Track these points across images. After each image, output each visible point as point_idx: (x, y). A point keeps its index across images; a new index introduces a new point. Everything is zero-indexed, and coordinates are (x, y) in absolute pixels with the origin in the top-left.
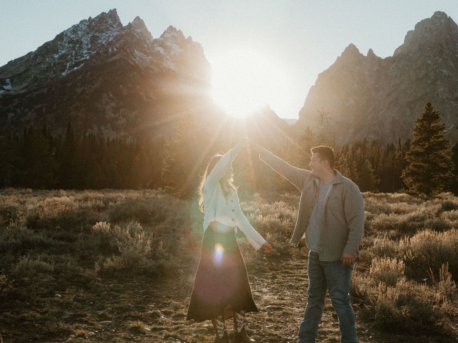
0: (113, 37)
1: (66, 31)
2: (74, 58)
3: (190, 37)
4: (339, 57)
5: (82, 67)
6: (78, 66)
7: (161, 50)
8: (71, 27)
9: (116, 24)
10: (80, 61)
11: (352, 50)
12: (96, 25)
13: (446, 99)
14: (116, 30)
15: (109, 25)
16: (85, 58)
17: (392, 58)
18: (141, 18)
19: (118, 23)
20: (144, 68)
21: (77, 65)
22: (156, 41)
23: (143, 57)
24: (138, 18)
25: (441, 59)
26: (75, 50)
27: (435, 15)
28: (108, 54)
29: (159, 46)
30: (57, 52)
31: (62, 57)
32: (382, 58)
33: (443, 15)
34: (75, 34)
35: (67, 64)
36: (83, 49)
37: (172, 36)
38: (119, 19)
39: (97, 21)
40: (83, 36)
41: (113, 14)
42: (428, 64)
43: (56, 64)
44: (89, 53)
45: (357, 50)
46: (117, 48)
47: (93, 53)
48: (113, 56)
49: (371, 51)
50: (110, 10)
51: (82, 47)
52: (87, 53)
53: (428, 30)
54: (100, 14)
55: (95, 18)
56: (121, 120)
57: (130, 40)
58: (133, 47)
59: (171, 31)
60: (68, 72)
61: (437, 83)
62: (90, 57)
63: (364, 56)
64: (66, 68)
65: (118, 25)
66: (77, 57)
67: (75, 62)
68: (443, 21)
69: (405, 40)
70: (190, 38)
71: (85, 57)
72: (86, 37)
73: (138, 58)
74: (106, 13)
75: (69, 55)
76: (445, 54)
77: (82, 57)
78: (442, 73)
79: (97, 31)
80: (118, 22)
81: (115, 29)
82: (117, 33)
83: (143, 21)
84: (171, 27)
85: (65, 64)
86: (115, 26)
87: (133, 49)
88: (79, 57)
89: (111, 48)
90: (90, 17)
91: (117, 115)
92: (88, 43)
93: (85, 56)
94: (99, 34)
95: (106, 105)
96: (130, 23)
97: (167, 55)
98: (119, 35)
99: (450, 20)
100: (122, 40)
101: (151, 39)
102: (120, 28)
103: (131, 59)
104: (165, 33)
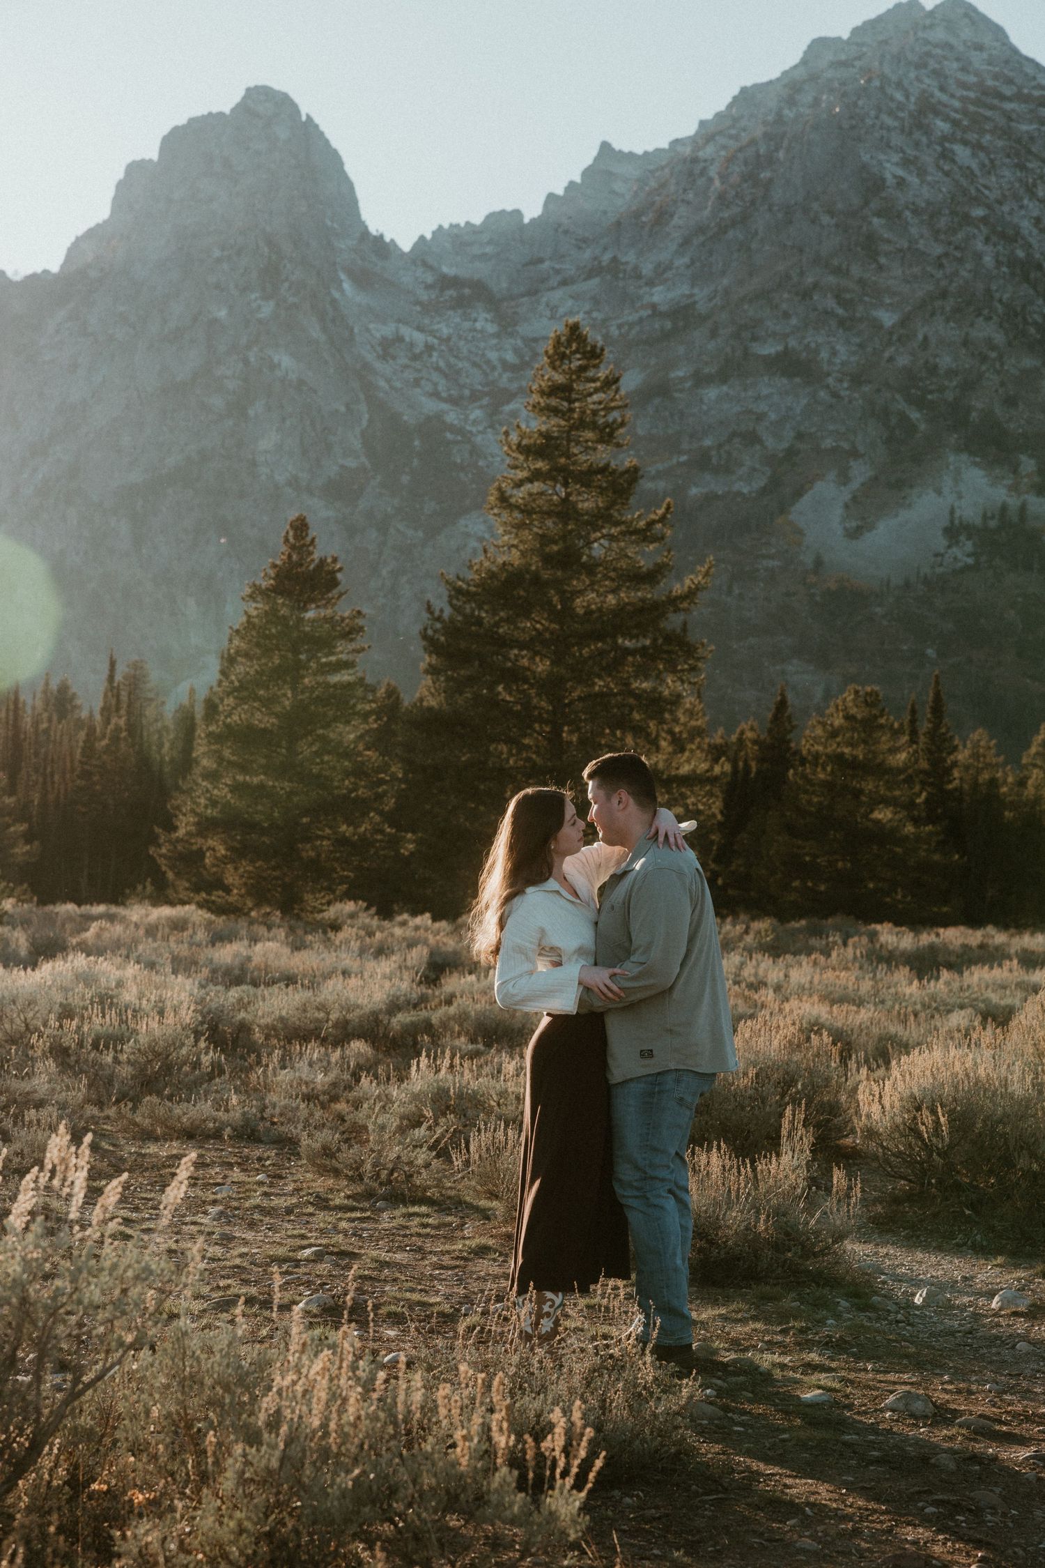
13: (289, 484)
17: (56, 277)
25: (272, 303)
27: (249, 102)
32: (10, 274)
33: (283, 105)
42: (216, 320)
53: (218, 166)
61: (251, 412)
68: (282, 133)
69: (118, 204)
76: (286, 285)
78: (273, 367)
99: (309, 133)
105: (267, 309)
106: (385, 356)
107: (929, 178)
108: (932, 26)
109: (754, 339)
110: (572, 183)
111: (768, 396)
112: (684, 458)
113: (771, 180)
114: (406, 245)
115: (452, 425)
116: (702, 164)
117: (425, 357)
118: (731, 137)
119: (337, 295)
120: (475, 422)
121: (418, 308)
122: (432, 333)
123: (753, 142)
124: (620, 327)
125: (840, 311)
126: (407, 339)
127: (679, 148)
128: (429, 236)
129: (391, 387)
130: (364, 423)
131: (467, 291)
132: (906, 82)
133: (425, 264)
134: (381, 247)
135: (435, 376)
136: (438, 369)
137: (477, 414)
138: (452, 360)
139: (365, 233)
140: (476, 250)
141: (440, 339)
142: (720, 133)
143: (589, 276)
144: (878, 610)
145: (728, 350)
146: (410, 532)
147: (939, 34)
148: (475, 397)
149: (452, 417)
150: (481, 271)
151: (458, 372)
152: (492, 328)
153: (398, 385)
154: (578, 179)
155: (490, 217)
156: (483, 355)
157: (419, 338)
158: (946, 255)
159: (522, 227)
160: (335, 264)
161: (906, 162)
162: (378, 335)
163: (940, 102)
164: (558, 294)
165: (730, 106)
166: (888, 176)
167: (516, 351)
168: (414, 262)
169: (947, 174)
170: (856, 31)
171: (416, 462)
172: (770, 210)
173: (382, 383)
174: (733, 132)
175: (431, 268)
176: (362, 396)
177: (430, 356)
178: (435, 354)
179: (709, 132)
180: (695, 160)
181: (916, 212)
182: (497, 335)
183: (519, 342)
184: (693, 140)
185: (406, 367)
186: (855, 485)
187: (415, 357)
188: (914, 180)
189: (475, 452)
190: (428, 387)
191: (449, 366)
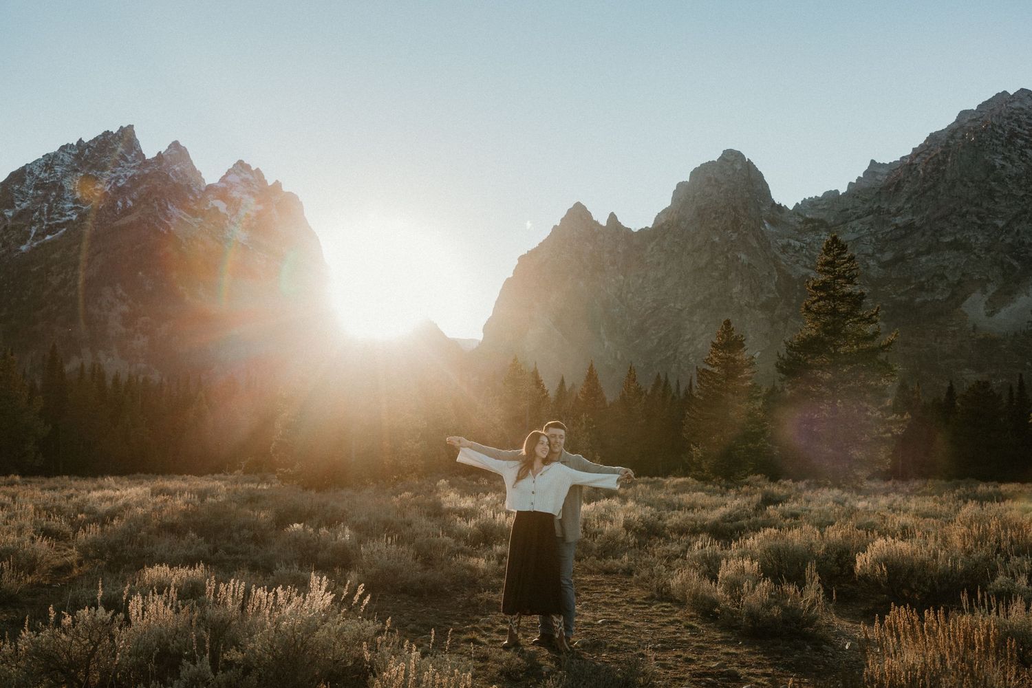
0: (126, 180)
1: (31, 164)
2: (46, 217)
3: (277, 181)
4: (555, 227)
5: (62, 236)
6: (54, 234)
7: (222, 206)
8: (41, 157)
9: (133, 155)
10: (58, 223)
11: (579, 213)
12: (93, 156)
13: (746, 305)
14: (133, 165)
15: (118, 155)
16: (67, 218)
17: (651, 229)
18: (182, 144)
19: (136, 153)
20: (186, 239)
21: (51, 230)
22: (210, 188)
23: (185, 219)
24: (175, 145)
25: (737, 234)
26: (48, 201)
27: (725, 156)
28: (115, 212)
29: (216, 199)
30: (11, 206)
31: (19, 216)
32: (633, 229)
33: (739, 155)
34: (48, 171)
35: (31, 229)
36: (65, 200)
37: (242, 180)
38: (138, 144)
39: (95, 147)
40: (64, 176)
41: (126, 136)
42: (714, 242)
43: (8, 229)
44: (77, 208)
45: (589, 215)
46: (133, 200)
47: (84, 208)
48: (126, 215)
49: (613, 217)
50: (121, 127)
51: (63, 196)
52: (72, 209)
53: (713, 182)
54: (100, 134)
55: (90, 141)
56: (139, 339)
57: (159, 185)
58: (165, 200)
59: (241, 171)
60: (32, 243)
61: (730, 277)
62: (78, 216)
63: (601, 226)
64: (30, 236)
65: (136, 156)
66: (51, 216)
67: (47, 225)
68: (739, 167)
69: (674, 199)
70: (277, 185)
71: (69, 215)
72: (70, 177)
73: (174, 221)
74: (112, 132)
75: (36, 211)
76: (742, 226)
77: (62, 215)
78: (738, 259)
79: (94, 166)
80: (137, 151)
81: (130, 163)
82: (134, 171)
83: (186, 149)
84: (240, 163)
85: (26, 229)
86: (129, 158)
87: (167, 204)
88: (56, 216)
89: (121, 200)
90: (81, 139)
91: (131, 330)
92: (74, 189)
93: (69, 213)
94: (98, 173)
95: (110, 310)
97: (233, 215)
98: (139, 176)
99: (749, 166)
100: (145, 186)
101: (202, 185)
102: (140, 162)
103: (161, 223)
104: (229, 172)
105: (735, 236)
106: (784, 252)
107: (1016, 164)
108: (1013, 101)
109: (941, 235)
110: (859, 177)
111: (949, 259)
112: (912, 287)
113: (944, 170)
114: (791, 207)
116: (914, 166)
117: (800, 251)
118: (926, 154)
119: (763, 229)
121: (797, 232)
122: (803, 242)
123: (937, 155)
124: (882, 234)
125: (979, 222)
126: (792, 245)
127: (905, 160)
128: (800, 203)
129: (787, 264)
130: (776, 280)
131: (816, 224)
132: (1003, 125)
133: (799, 214)
134: (781, 209)
135: (805, 259)
136: (806, 256)
138: (811, 252)
139: (774, 203)
140: (820, 207)
141: (806, 244)
142: (921, 153)
143: (868, 215)
144: (1003, 346)
145: (930, 241)
146: (797, 322)
147: (1017, 104)
150: (823, 215)
153: (789, 263)
154: (861, 176)
155: (825, 193)
157: (798, 244)
158: (1026, 195)
159: (839, 197)
160: (761, 217)
161: (1005, 158)
162: (780, 244)
163: (1019, 132)
164: (855, 223)
165: (925, 141)
166: (997, 164)
168: (794, 214)
169: (1024, 162)
170: (979, 106)
171: (798, 294)
172: (945, 182)
173: (783, 263)
174: (927, 152)
175: (802, 216)
176: (775, 268)
177: (802, 251)
178: (804, 250)
179: (917, 153)
180: (911, 164)
181: (1010, 178)
184: (910, 156)
185: (793, 256)
186: (990, 293)
187: (796, 252)
188: (1009, 165)
190: (802, 263)
191: (810, 255)
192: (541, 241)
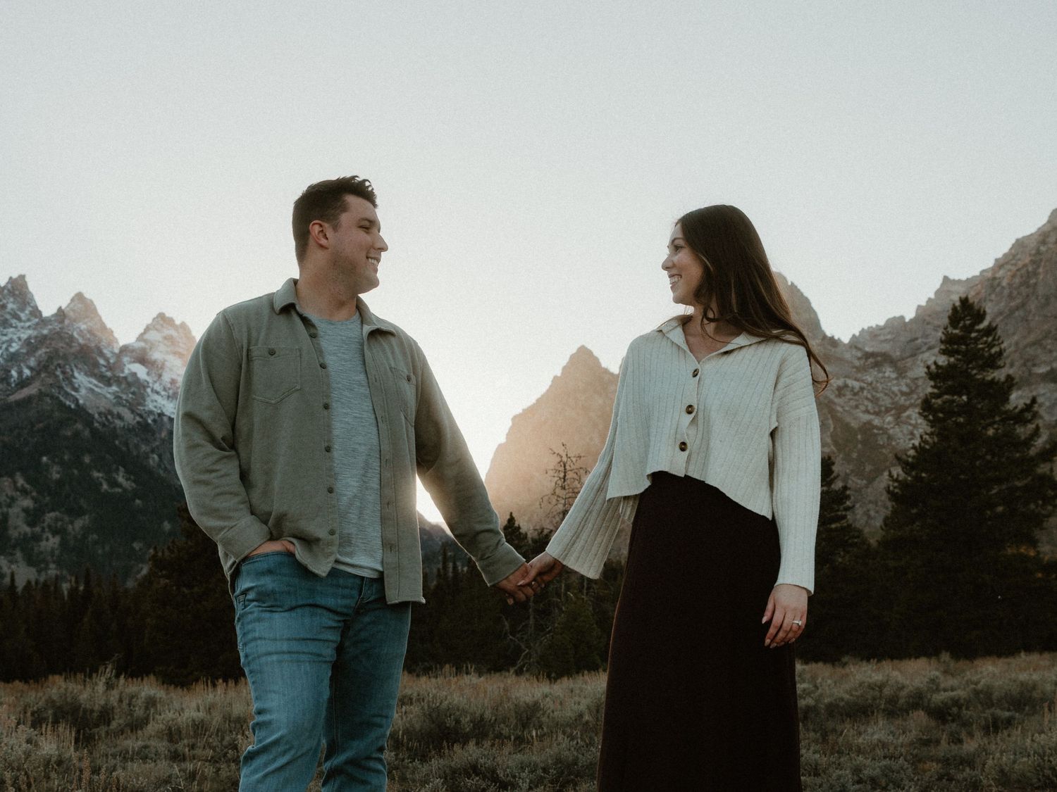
0: (20, 343)
4: (555, 378)
7: (141, 371)
9: (27, 312)
11: (584, 360)
14: (28, 324)
15: (9, 313)
18: (87, 296)
19: (30, 309)
20: (100, 414)
22: (125, 350)
23: (97, 390)
24: (79, 297)
28: (9, 384)
29: (134, 362)
37: (165, 338)
38: (32, 299)
41: (17, 289)
45: (596, 360)
46: (31, 369)
48: (22, 387)
50: (11, 278)
56: (47, 539)
57: (62, 348)
58: (70, 366)
59: (162, 326)
63: (612, 374)
65: (31, 313)
73: (83, 391)
80: (32, 307)
81: (24, 322)
82: (30, 332)
83: (92, 302)
84: (161, 316)
86: (23, 316)
87: (72, 370)
89: (16, 368)
91: (38, 529)
95: (9, 506)
96: (60, 308)
97: (155, 382)
98: (36, 337)
99: (793, 290)
100: (44, 350)
101: (115, 345)
102: (37, 320)
103: (67, 394)
104: (147, 329)
106: (840, 395)
109: (1034, 365)
110: (930, 299)
111: (1044, 394)
113: (1036, 284)
114: (846, 339)
115: (876, 426)
116: (998, 281)
117: (860, 393)
118: (1012, 265)
120: (889, 423)
121: (854, 370)
122: (863, 381)
123: (1025, 266)
126: (850, 385)
127: (985, 274)
128: (857, 334)
129: (844, 410)
130: (832, 430)
131: (879, 359)
133: (856, 347)
134: (833, 342)
135: (866, 402)
136: (867, 399)
137: (889, 419)
138: (874, 393)
139: (825, 337)
140: (882, 338)
141: (867, 383)
142: (1005, 264)
145: (1020, 373)
146: (859, 481)
148: (888, 410)
149: (877, 422)
150: (886, 348)
151: (878, 399)
152: (894, 375)
153: (847, 409)
154: (932, 296)
155: (888, 321)
156: (890, 389)
157: (856, 385)
159: (905, 324)
162: (835, 385)
164: (926, 355)
165: (1011, 249)
167: (907, 385)
168: (851, 347)
171: (860, 446)
172: (1037, 299)
173: (839, 409)
174: (1013, 262)
175: (860, 349)
176: (829, 416)
177: (863, 392)
178: (865, 392)
179: (1000, 264)
180: (994, 279)
182: (897, 379)
183: (908, 381)
184: (993, 269)
185: (851, 399)
187: (855, 394)
189: (890, 438)
190: (863, 408)
191: (873, 396)
192: (539, 396)
